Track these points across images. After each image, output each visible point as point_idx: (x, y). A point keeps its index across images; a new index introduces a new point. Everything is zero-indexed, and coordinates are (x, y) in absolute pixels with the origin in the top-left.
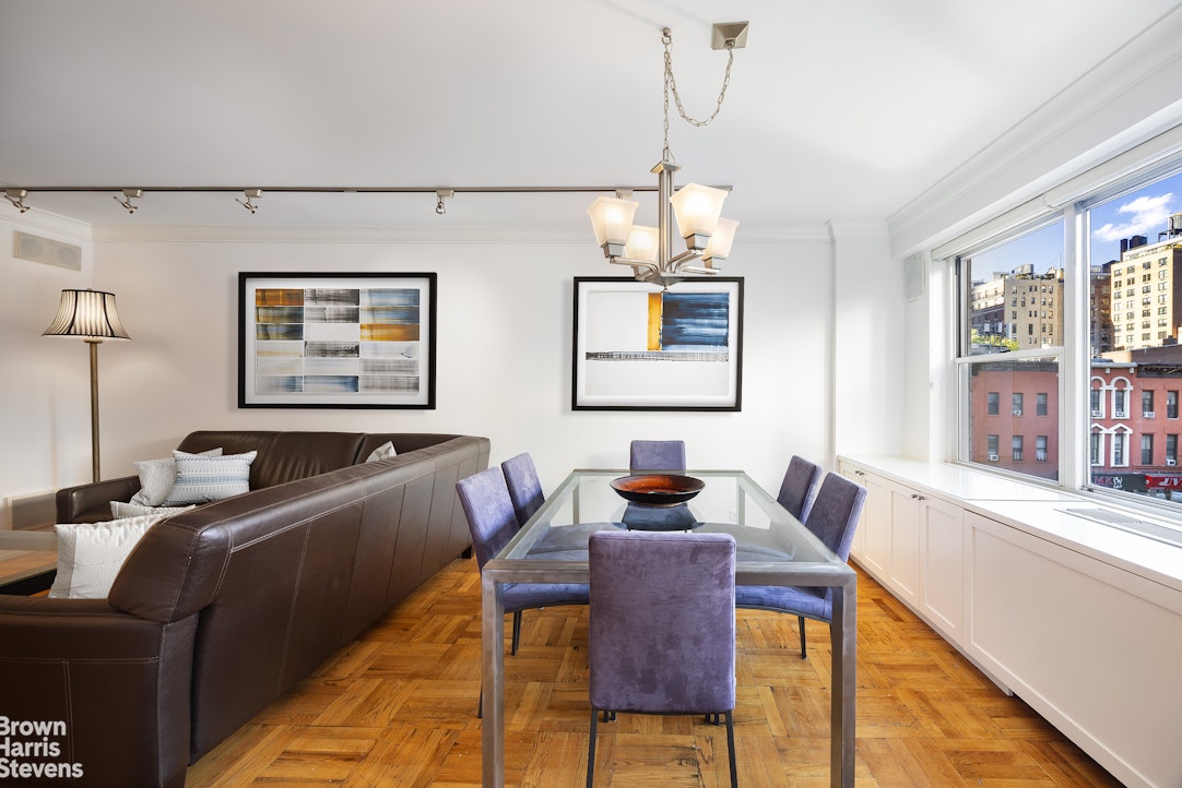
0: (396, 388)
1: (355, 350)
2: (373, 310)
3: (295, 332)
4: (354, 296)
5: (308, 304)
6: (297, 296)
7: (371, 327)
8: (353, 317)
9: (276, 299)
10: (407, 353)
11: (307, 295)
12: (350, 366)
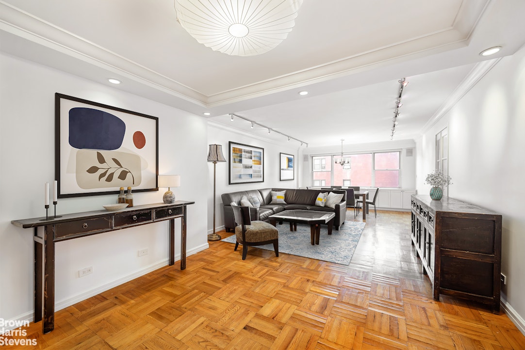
0: (258, 177)
1: (251, 167)
2: (254, 156)
3: (240, 161)
4: (251, 152)
5: (243, 153)
6: (240, 150)
7: (254, 161)
8: (251, 158)
9: (237, 150)
10: (260, 168)
11: (243, 151)
12: (250, 171)
